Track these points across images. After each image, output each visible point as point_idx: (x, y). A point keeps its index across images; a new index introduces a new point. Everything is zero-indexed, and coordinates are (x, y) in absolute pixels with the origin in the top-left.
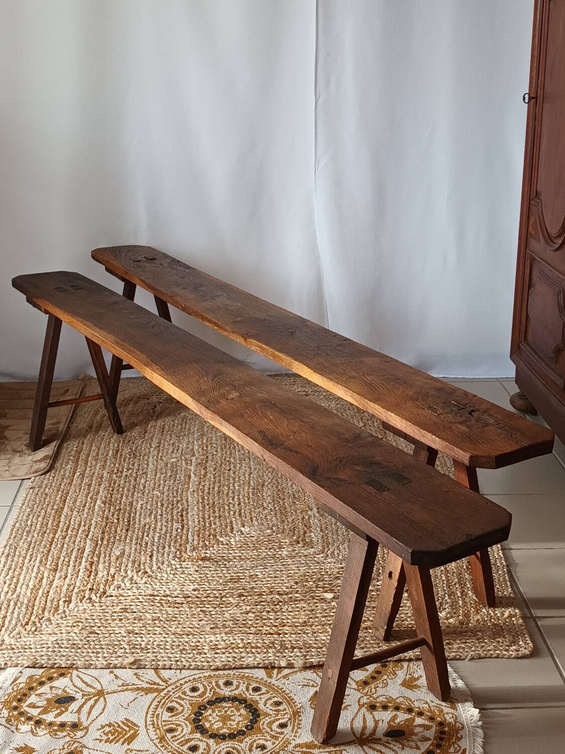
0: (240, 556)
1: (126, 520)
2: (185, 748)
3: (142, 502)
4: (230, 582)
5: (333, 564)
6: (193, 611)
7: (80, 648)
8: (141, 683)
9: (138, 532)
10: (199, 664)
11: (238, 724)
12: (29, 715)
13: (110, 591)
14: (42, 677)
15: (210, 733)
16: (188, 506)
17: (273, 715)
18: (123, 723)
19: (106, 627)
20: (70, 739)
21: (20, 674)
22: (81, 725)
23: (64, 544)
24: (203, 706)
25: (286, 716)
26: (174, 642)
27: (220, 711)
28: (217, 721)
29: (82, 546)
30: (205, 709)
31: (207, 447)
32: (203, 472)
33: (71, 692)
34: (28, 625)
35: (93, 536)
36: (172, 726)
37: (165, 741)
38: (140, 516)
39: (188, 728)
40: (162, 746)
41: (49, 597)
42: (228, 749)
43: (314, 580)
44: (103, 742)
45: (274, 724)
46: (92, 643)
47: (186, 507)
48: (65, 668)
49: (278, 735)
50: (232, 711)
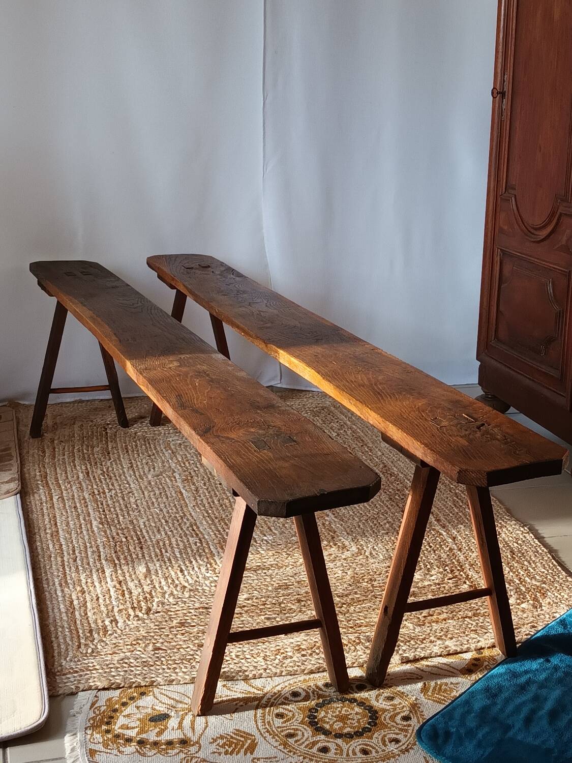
0: (277, 565)
1: (135, 538)
2: (315, 750)
3: (143, 520)
4: (280, 588)
5: (377, 564)
6: (256, 620)
7: (152, 666)
8: (234, 693)
9: (154, 549)
10: (291, 669)
11: (358, 721)
12: (126, 737)
13: (154, 608)
14: (121, 698)
15: (333, 733)
16: (195, 520)
17: (392, 710)
18: (235, 734)
19: (170, 642)
20: (186, 756)
21: (96, 699)
22: (191, 741)
23: (77, 566)
24: (313, 709)
25: (405, 709)
26: (252, 650)
27: (333, 712)
28: (335, 722)
29: (99, 567)
30: (317, 711)
31: (184, 464)
32: (193, 487)
33: (162, 709)
34: (80, 647)
35: (106, 556)
36: (290, 731)
37: (289, 746)
38: (148, 534)
39: (308, 732)
40: (290, 751)
41: (89, 619)
42: (360, 747)
43: (366, 580)
44: (223, 754)
45: (397, 718)
46: (163, 659)
47: (194, 522)
48: (145, 686)
49: (406, 728)
50: (347, 711)
